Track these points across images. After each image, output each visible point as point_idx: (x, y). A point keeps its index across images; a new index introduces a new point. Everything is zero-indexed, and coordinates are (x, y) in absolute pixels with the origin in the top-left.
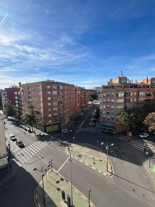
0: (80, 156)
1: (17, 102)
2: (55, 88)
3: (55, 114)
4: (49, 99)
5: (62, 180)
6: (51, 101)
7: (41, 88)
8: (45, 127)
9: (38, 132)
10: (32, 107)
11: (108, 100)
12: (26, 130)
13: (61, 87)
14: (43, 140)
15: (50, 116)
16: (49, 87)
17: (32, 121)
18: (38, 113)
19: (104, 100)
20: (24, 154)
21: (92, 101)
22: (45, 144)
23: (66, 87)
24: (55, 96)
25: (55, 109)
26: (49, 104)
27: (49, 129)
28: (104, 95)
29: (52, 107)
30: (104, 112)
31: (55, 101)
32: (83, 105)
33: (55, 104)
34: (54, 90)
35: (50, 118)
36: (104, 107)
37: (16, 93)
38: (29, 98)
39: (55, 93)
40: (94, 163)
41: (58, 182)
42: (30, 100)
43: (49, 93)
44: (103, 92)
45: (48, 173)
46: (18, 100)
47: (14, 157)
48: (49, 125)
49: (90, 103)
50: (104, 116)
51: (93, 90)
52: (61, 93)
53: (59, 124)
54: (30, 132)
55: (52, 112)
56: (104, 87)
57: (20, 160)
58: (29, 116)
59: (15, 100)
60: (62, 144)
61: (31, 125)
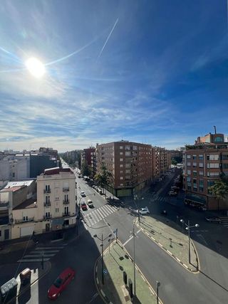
0: (152, 232)
1: (92, 162)
2: (129, 149)
3: (127, 177)
4: (121, 160)
5: (127, 257)
6: (124, 163)
7: (113, 148)
8: (116, 190)
9: (109, 195)
10: (104, 168)
11: (195, 164)
12: (98, 191)
13: (135, 148)
14: (112, 205)
15: (122, 178)
16: (121, 148)
17: (103, 182)
18: (110, 175)
19: (189, 164)
20: (92, 216)
21: (175, 164)
22: (114, 209)
23: (140, 148)
24: (127, 157)
25: (127, 171)
26: (121, 166)
27: (120, 193)
28: (189, 157)
29: (124, 169)
30: (189, 180)
31: (128, 163)
32: (163, 168)
33: (128, 166)
34: (127, 150)
35: (122, 181)
36: (189, 172)
37: (92, 154)
38: (103, 158)
39: (128, 154)
40: (171, 246)
41: (121, 259)
42: (103, 161)
43: (121, 153)
44: (187, 153)
45: (111, 245)
46: (94, 160)
47: (83, 219)
48: (120, 189)
49: (173, 166)
50: (189, 185)
51: (177, 152)
52: (135, 154)
53: (132, 189)
54: (101, 194)
55: (124, 175)
56: (189, 147)
57: (87, 222)
58: (101, 177)
59: (91, 160)
60: (133, 213)
61: (103, 187)
